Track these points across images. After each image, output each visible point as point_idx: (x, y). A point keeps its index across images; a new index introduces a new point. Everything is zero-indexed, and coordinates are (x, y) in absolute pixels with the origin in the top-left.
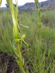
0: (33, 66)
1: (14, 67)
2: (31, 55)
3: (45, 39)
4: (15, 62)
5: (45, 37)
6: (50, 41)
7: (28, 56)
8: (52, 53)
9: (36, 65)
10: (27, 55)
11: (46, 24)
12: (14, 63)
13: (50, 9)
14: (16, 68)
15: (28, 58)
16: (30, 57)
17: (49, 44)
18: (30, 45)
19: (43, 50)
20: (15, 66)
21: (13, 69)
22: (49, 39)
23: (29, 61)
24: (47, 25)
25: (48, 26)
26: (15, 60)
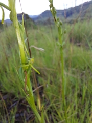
0: (57, 114)
1: (26, 117)
2: (55, 95)
3: (77, 68)
4: (28, 109)
5: (77, 66)
7: (50, 98)
9: (62, 112)
10: (48, 97)
11: (78, 44)
12: (26, 110)
13: (84, 18)
14: (30, 119)
15: (49, 101)
17: (84, 76)
19: (74, 87)
20: (28, 115)
21: (25, 120)
22: (83, 68)
23: (51, 105)
24: (79, 46)
25: (81, 46)
26: (27, 106)
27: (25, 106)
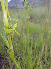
0: (22, 60)
1: (4, 63)
3: (31, 34)
4: (4, 59)
5: (31, 32)
6: (35, 35)
7: (17, 51)
8: (38, 45)
9: (25, 58)
10: (16, 50)
14: (6, 64)
15: (17, 53)
16: (18, 52)
17: (35, 38)
18: (18, 40)
19: (30, 44)
21: (3, 65)
22: (34, 33)
23: (18, 55)
24: (32, 22)
26: (4, 57)
27: (3, 57)
